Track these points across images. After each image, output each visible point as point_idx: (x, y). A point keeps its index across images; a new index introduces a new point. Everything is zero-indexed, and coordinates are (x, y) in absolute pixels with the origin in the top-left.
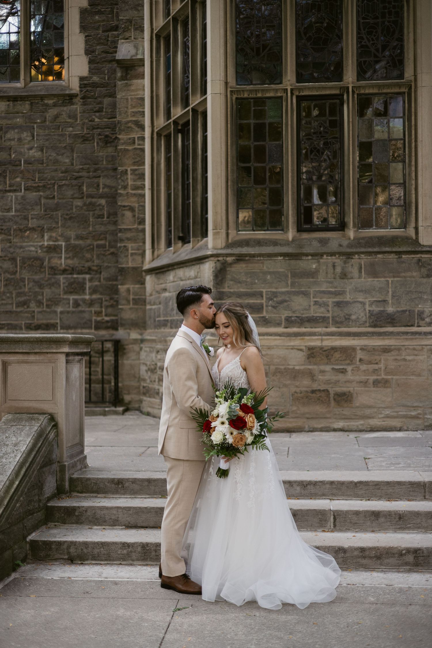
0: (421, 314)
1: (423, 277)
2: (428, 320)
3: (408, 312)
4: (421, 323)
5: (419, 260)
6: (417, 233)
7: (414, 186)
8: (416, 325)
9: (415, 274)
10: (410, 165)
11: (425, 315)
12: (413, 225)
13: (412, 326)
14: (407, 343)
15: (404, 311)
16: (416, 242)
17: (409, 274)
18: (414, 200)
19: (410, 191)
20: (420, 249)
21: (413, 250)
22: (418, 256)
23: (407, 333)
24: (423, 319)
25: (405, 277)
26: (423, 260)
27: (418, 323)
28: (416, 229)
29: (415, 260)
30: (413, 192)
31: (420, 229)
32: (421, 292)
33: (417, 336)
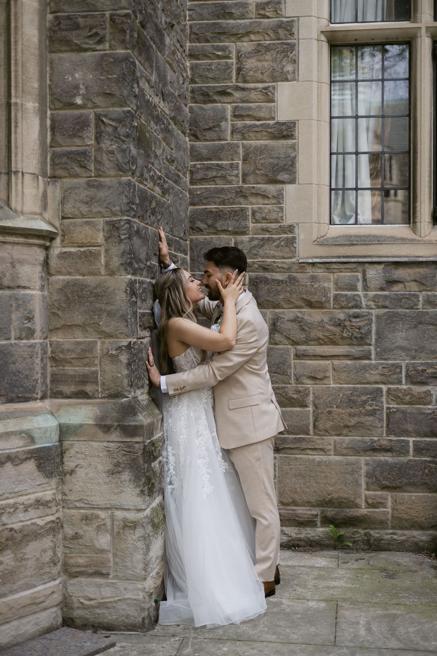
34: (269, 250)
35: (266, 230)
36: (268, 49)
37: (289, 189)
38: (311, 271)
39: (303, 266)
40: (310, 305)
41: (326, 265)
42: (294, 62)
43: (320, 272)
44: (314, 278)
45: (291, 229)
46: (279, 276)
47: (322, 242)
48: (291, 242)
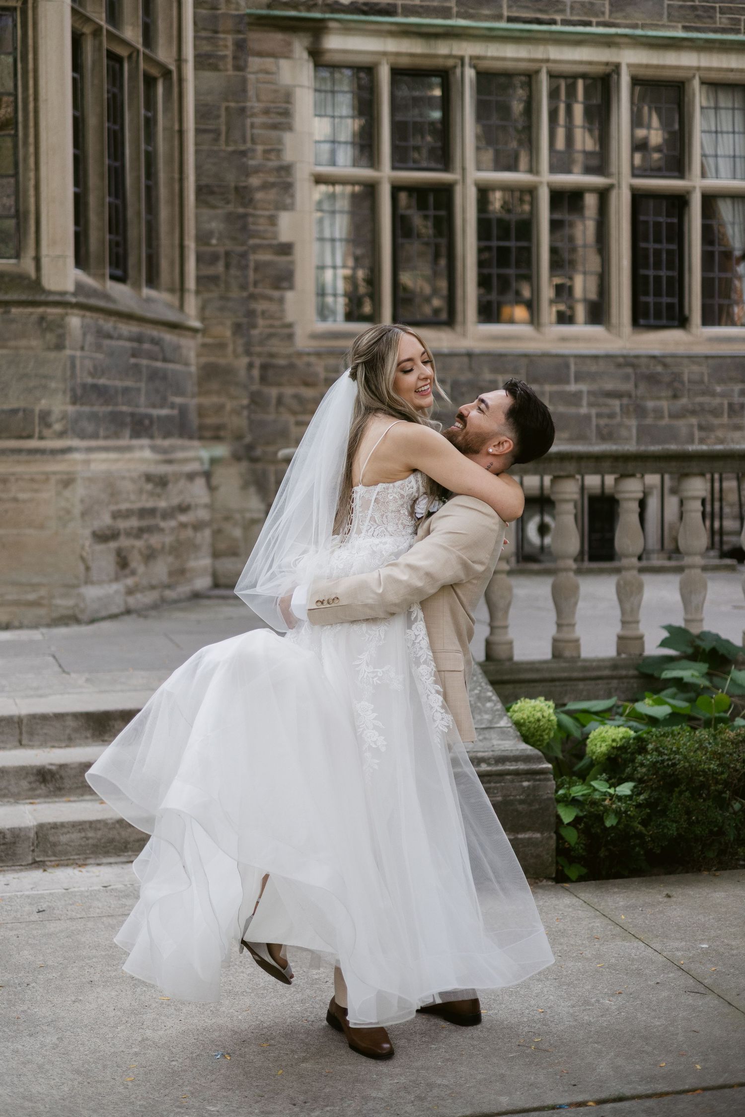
0: (45, 416)
1: (49, 349)
2: (58, 427)
3: (21, 414)
4: (46, 432)
5: (42, 318)
6: (38, 268)
7: (32, 183)
8: (37, 435)
9: (34, 343)
10: (26, 143)
11: (53, 418)
12: (31, 252)
13: (30, 437)
14: (19, 469)
15: (14, 411)
16: (36, 285)
17: (23, 343)
18: (32, 208)
19: (26, 191)
20: (43, 298)
21: (30, 298)
22: (41, 310)
23: (19, 451)
24: (49, 426)
25: (17, 348)
26: (50, 318)
27: (40, 432)
28: (37, 260)
29: (34, 318)
30: (32, 192)
31: (44, 261)
32: (45, 377)
33: (38, 457)
34: (274, 341)
35: (271, 326)
36: (273, 185)
37: (289, 295)
38: (306, 359)
39: (300, 354)
40: (306, 384)
41: (318, 354)
42: (292, 196)
43: (313, 359)
44: (309, 365)
45: (290, 326)
46: (282, 362)
47: (315, 336)
48: (290, 337)
